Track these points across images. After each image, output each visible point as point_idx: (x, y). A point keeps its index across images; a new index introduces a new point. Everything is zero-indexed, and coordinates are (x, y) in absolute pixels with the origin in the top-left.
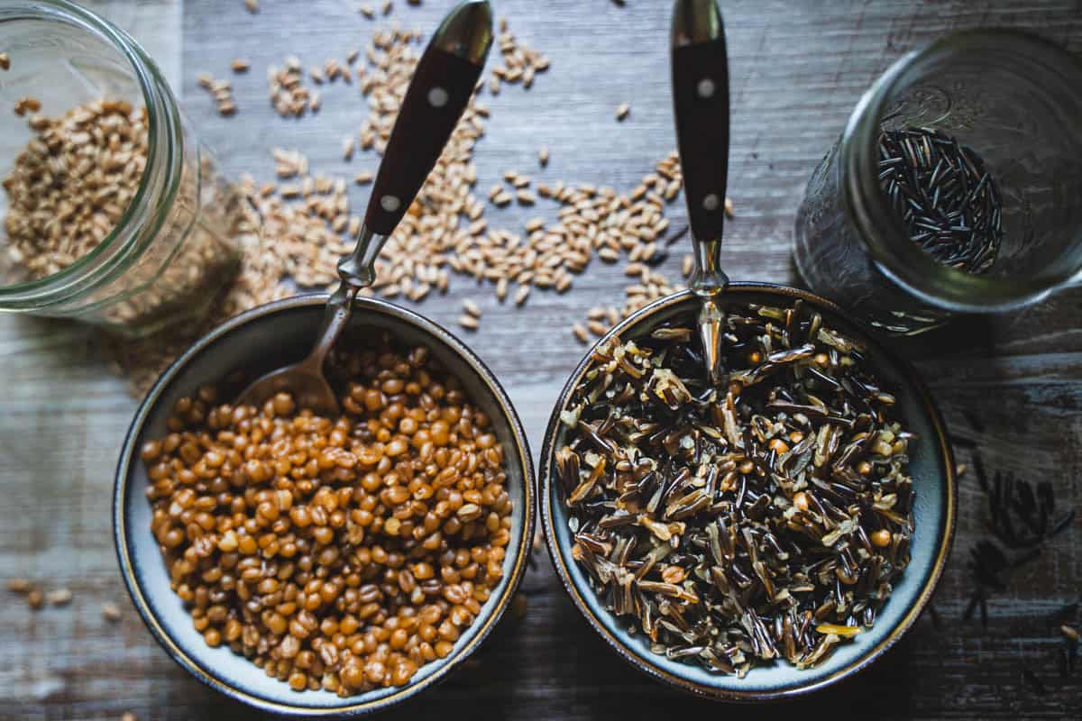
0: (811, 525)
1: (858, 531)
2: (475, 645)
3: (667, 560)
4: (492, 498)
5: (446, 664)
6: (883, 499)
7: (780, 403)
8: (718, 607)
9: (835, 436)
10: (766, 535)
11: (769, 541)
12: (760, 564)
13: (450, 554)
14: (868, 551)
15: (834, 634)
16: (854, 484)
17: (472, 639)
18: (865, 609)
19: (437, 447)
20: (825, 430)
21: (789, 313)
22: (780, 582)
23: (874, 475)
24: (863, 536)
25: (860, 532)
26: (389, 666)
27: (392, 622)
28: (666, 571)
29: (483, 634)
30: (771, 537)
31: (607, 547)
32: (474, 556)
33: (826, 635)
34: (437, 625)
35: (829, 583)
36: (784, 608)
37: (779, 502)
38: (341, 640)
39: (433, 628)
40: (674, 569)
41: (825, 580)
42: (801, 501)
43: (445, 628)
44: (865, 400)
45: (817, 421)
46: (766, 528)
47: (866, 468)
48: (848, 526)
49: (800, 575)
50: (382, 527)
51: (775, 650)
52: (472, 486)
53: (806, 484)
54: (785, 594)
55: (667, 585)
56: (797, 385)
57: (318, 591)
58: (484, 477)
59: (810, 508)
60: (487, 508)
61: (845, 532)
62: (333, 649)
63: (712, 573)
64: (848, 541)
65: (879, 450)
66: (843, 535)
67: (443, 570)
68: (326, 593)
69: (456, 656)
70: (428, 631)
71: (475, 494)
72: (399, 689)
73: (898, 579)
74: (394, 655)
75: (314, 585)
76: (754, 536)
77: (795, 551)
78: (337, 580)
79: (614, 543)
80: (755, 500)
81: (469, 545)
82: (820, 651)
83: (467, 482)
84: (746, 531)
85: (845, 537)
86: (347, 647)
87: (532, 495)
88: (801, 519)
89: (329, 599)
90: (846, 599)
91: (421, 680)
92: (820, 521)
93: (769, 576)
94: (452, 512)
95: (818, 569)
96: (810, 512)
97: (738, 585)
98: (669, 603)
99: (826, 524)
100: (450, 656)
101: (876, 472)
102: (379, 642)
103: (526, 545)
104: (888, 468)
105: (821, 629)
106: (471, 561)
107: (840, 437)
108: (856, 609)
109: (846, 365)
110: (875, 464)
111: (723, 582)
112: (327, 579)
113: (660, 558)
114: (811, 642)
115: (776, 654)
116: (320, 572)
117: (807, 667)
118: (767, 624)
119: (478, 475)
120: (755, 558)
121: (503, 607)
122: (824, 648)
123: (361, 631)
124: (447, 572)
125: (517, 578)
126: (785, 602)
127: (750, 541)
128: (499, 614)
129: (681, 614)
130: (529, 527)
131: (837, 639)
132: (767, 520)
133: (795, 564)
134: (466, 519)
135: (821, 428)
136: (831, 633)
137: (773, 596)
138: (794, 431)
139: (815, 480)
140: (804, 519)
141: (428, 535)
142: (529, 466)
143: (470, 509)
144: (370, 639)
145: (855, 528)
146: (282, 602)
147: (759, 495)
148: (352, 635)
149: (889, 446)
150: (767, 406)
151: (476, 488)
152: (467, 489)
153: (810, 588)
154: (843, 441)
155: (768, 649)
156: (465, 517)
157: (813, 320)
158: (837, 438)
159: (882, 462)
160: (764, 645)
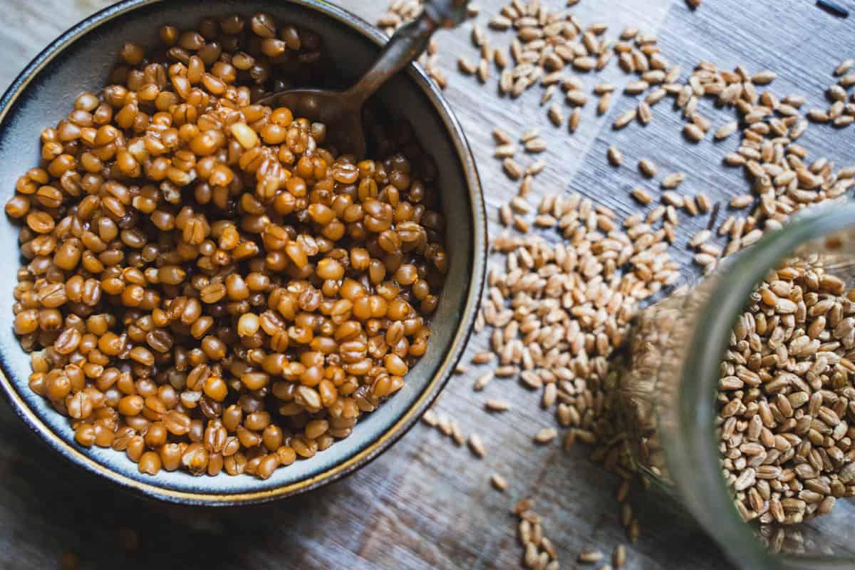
2: (171, 498)
4: (339, 412)
5: (134, 478)
13: (253, 404)
17: (176, 489)
19: (353, 318)
26: (95, 415)
27: (146, 387)
29: (188, 500)
32: (268, 431)
34: (172, 438)
38: (89, 344)
39: (165, 438)
43: (171, 450)
50: (240, 314)
52: (337, 383)
57: (129, 284)
58: (357, 389)
60: (325, 413)
62: (75, 341)
67: (233, 407)
68: (130, 293)
69: (148, 483)
70: (158, 433)
71: (331, 391)
72: (74, 443)
74: (111, 411)
75: (133, 274)
78: (151, 297)
81: (276, 419)
83: (338, 375)
86: (87, 355)
87: (369, 458)
89: (127, 301)
91: (100, 463)
94: (297, 382)
100: (145, 476)
102: (115, 385)
103: (310, 485)
106: (260, 432)
112: (149, 286)
116: (152, 273)
119: (354, 382)
121: (229, 502)
123: (114, 361)
124: (234, 411)
125: (270, 497)
128: (220, 502)
130: (332, 476)
134: (298, 400)
141: (258, 368)
142: (398, 434)
143: (312, 398)
144: (112, 375)
146: (97, 255)
148: (102, 353)
151: (338, 388)
152: (332, 380)
156: (300, 398)
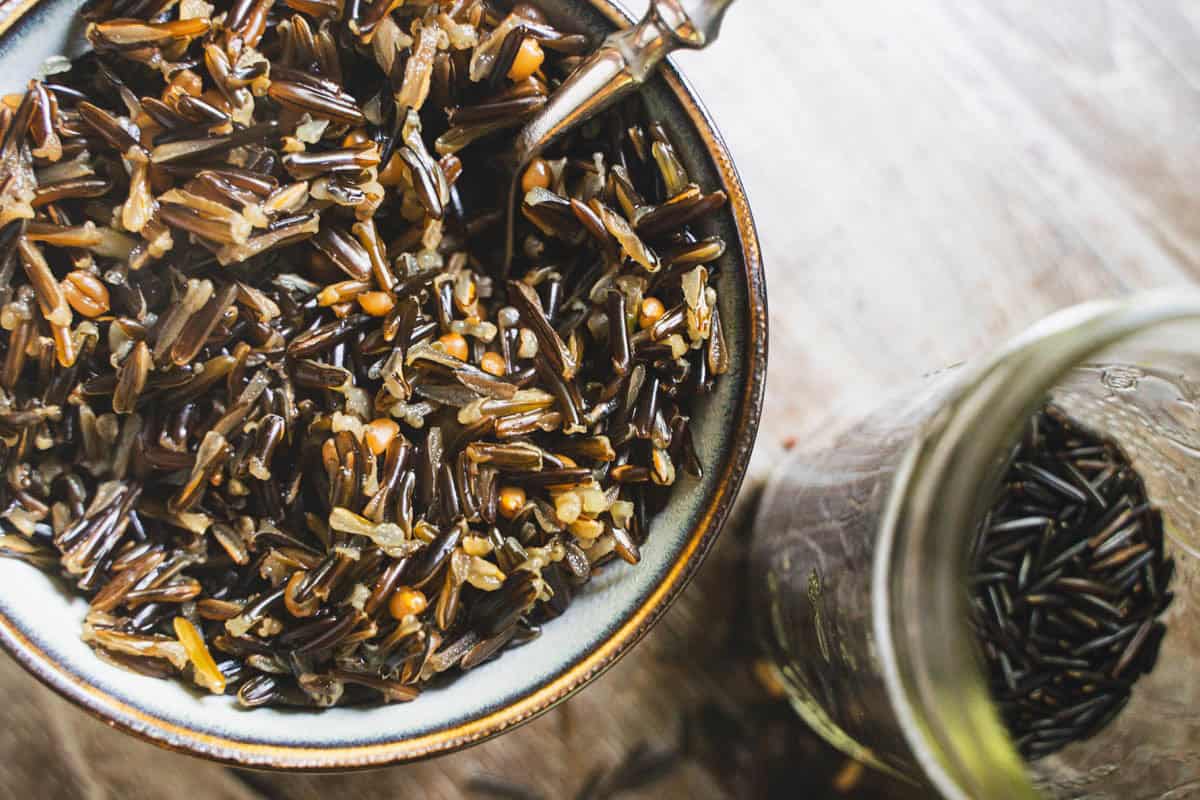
0: (348, 473)
1: (394, 561)
3: (105, 263)
6: (477, 559)
7: (529, 294)
8: (85, 411)
9: (534, 418)
10: (277, 417)
11: (268, 426)
12: (221, 441)
14: (367, 602)
15: (187, 651)
16: (469, 499)
18: (267, 675)
20: (536, 396)
21: (692, 193)
22: (213, 501)
23: (509, 524)
24: (391, 576)
25: (394, 567)
28: (85, 276)
30: (278, 426)
31: (51, 148)
33: (176, 638)
35: (269, 579)
36: (177, 539)
37: (356, 398)
40: (96, 287)
41: (269, 568)
42: (382, 435)
44: (632, 428)
45: (545, 375)
46: (293, 412)
47: (513, 500)
48: (391, 538)
49: (249, 522)
51: (91, 571)
53: (419, 423)
54: (198, 523)
55: (61, 292)
56: (579, 305)
59: (381, 457)
61: (375, 539)
63: (133, 350)
64: (363, 554)
65: (559, 500)
66: (369, 541)
73: (363, 696)
76: (261, 400)
77: (288, 488)
79: (68, 156)
80: (332, 362)
82: (138, 647)
84: (261, 379)
85: (366, 544)
88: (349, 451)
90: (259, 624)
92: (368, 492)
93: (209, 472)
95: (279, 545)
96: (374, 460)
97: (159, 434)
98: (27, 316)
99: (373, 504)
101: (520, 521)
104: (541, 540)
105: (179, 625)
107: (540, 429)
108: (257, 661)
109: (668, 350)
110: (532, 512)
111: (134, 383)
113: (98, 250)
114: (144, 623)
115: (84, 575)
117: (93, 645)
118: (130, 533)
120: (223, 425)
122: (147, 649)
126: (189, 536)
127: (248, 396)
129: (27, 356)
131: (180, 663)
132: (306, 404)
133: (258, 501)
135: (534, 389)
136: (185, 645)
137: (181, 509)
138: (501, 354)
139: (434, 435)
140: (350, 456)
145: (397, 553)
147: (345, 364)
149: (577, 512)
150: (511, 282)
153: (238, 555)
154: (537, 437)
155: (82, 557)
157: (708, 243)
158: (532, 424)
159: (541, 520)
160: (86, 547)
